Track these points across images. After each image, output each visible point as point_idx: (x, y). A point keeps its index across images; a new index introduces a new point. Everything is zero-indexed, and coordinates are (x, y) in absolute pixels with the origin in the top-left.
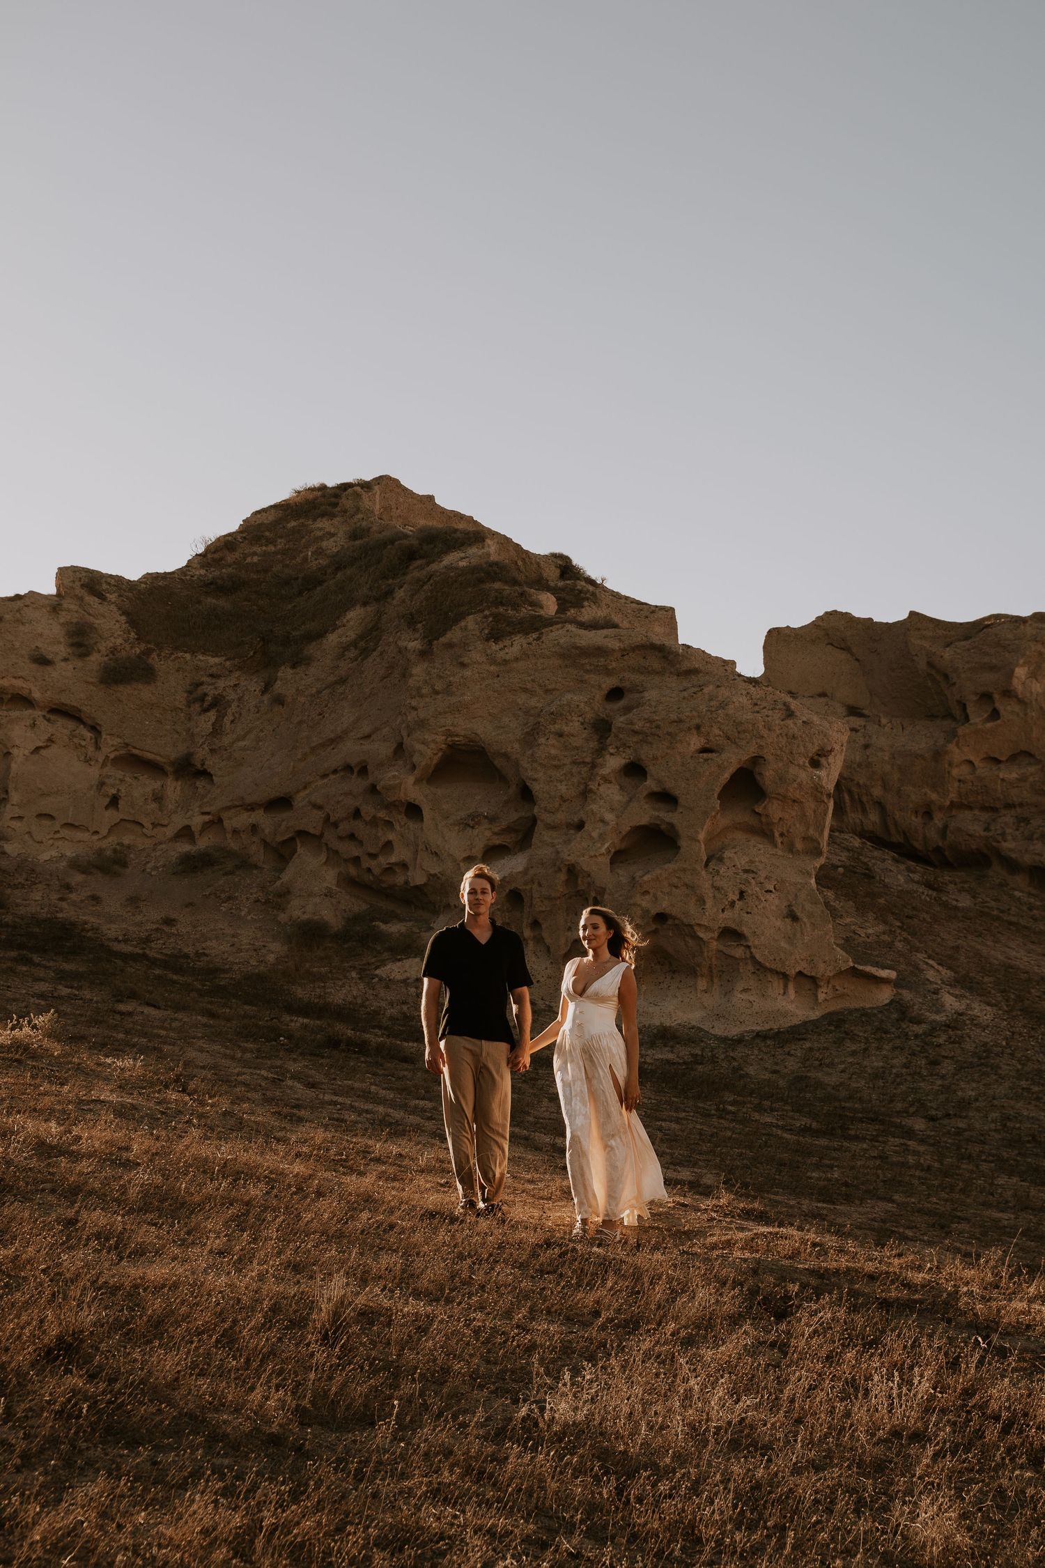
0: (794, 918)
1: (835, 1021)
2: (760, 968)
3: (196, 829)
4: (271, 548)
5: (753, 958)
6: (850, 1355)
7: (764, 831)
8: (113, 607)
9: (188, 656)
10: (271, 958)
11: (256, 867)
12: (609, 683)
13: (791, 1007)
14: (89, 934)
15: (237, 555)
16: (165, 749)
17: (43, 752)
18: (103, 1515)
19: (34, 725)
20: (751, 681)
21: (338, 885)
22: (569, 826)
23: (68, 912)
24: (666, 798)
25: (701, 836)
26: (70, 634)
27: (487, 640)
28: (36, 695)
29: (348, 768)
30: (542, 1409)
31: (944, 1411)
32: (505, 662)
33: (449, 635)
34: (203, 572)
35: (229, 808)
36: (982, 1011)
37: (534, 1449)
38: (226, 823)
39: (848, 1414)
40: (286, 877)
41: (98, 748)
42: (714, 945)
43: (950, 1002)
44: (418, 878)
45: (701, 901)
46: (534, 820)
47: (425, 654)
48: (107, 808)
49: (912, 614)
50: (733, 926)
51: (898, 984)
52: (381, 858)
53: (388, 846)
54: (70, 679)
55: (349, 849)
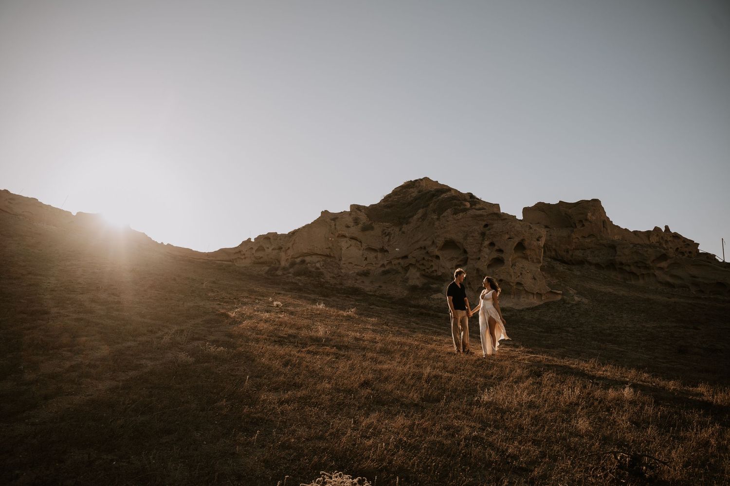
0: (535, 279)
1: (547, 305)
2: (527, 292)
3: (385, 265)
4: (399, 197)
5: (525, 289)
6: (558, 385)
7: (526, 258)
8: (363, 213)
9: (381, 224)
10: (405, 294)
11: (399, 273)
12: (484, 223)
13: (535, 301)
14: (362, 290)
15: (392, 199)
16: (378, 246)
17: (349, 248)
18: (378, 420)
19: (347, 242)
20: (520, 220)
21: (420, 276)
22: (476, 259)
23: (357, 285)
24: (500, 251)
25: (510, 260)
26: (354, 220)
27: (453, 214)
28: (347, 235)
29: (421, 248)
30: (481, 398)
31: (583, 398)
32: (458, 219)
33: (444, 214)
34: (383, 203)
35: (393, 259)
36: (585, 301)
37: (480, 407)
38: (392, 263)
39: (558, 399)
40: (407, 275)
41: (362, 246)
42: (515, 287)
43: (576, 298)
44: (440, 274)
45: (511, 276)
46: (468, 258)
47: (438, 219)
48: (364, 260)
49: (560, 201)
50: (519, 282)
51: (562, 294)
52: (430, 269)
53: (432, 266)
54: (354, 231)
55: (422, 267)
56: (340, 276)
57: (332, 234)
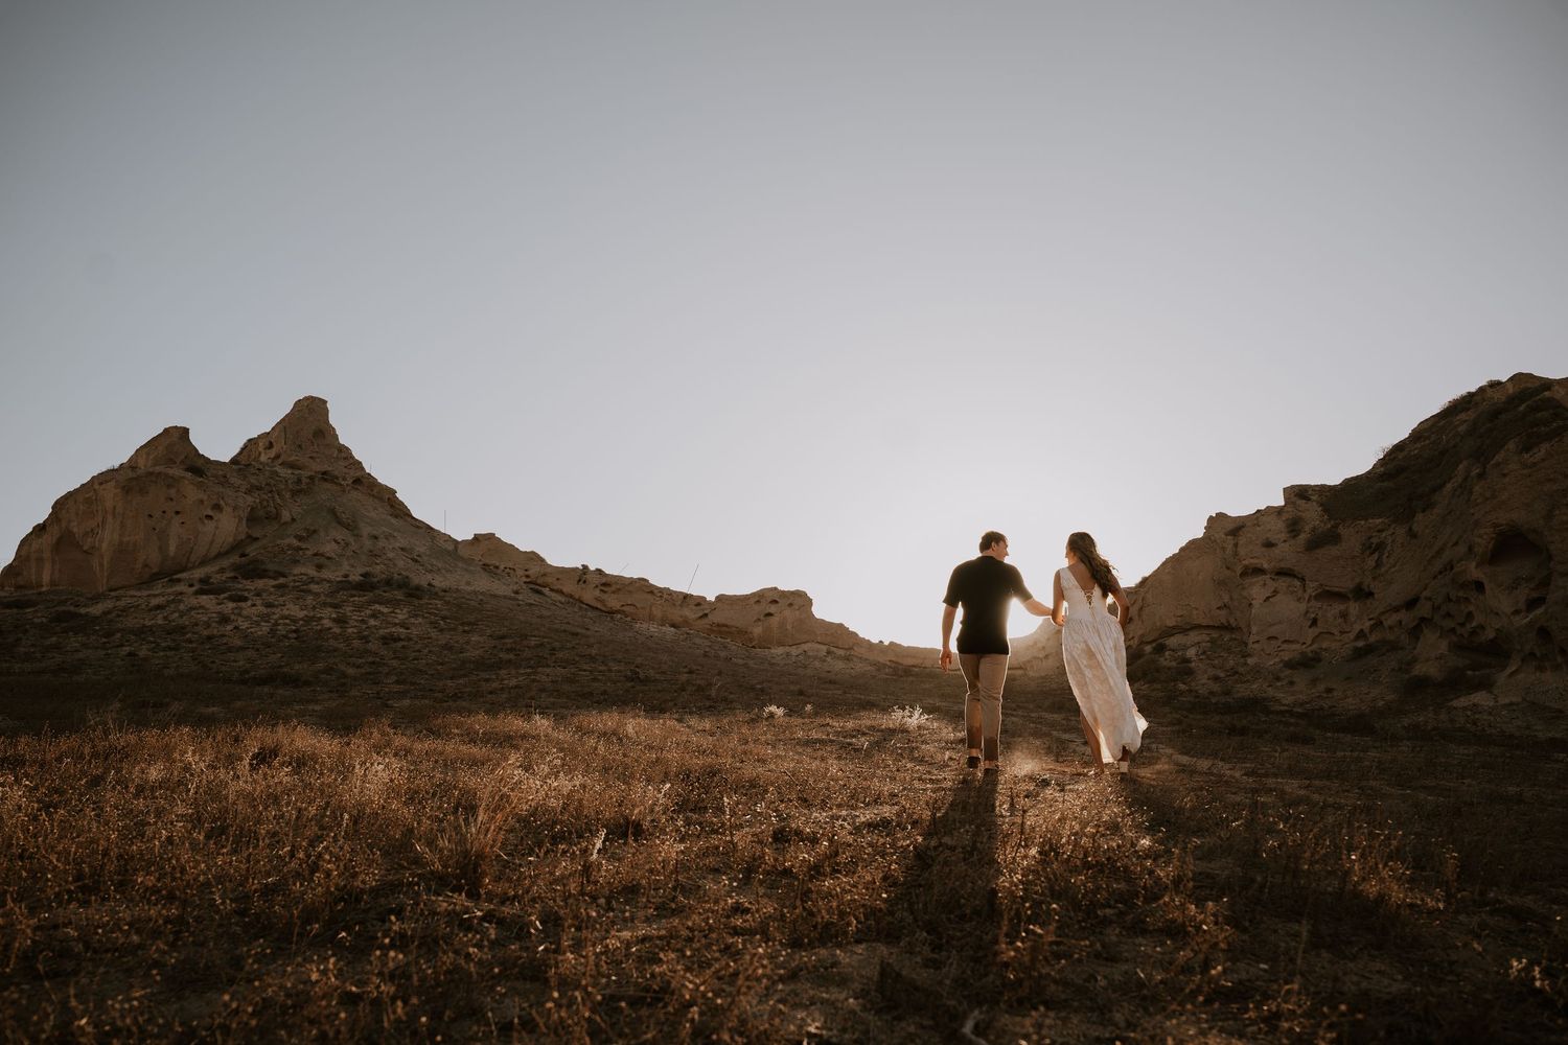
3: (1367, 631)
8: (1314, 504)
9: (1363, 522)
10: (1382, 703)
11: (1402, 649)
14: (1272, 703)
16: (1345, 584)
17: (1271, 600)
19: (1265, 584)
21: (1449, 651)
23: (1268, 693)
26: (1288, 527)
27: (1522, 453)
28: (1265, 566)
29: (1445, 569)
32: (1535, 464)
33: (1497, 457)
34: (1382, 469)
35: (1383, 613)
38: (1385, 623)
40: (1416, 650)
41: (1305, 591)
44: (1491, 634)
46: (1551, 573)
47: (1482, 475)
48: (1310, 627)
52: (1468, 626)
53: (1470, 616)
54: (1287, 552)
55: (1448, 624)
56: (1237, 673)
57: (1228, 568)
